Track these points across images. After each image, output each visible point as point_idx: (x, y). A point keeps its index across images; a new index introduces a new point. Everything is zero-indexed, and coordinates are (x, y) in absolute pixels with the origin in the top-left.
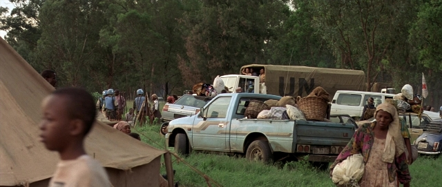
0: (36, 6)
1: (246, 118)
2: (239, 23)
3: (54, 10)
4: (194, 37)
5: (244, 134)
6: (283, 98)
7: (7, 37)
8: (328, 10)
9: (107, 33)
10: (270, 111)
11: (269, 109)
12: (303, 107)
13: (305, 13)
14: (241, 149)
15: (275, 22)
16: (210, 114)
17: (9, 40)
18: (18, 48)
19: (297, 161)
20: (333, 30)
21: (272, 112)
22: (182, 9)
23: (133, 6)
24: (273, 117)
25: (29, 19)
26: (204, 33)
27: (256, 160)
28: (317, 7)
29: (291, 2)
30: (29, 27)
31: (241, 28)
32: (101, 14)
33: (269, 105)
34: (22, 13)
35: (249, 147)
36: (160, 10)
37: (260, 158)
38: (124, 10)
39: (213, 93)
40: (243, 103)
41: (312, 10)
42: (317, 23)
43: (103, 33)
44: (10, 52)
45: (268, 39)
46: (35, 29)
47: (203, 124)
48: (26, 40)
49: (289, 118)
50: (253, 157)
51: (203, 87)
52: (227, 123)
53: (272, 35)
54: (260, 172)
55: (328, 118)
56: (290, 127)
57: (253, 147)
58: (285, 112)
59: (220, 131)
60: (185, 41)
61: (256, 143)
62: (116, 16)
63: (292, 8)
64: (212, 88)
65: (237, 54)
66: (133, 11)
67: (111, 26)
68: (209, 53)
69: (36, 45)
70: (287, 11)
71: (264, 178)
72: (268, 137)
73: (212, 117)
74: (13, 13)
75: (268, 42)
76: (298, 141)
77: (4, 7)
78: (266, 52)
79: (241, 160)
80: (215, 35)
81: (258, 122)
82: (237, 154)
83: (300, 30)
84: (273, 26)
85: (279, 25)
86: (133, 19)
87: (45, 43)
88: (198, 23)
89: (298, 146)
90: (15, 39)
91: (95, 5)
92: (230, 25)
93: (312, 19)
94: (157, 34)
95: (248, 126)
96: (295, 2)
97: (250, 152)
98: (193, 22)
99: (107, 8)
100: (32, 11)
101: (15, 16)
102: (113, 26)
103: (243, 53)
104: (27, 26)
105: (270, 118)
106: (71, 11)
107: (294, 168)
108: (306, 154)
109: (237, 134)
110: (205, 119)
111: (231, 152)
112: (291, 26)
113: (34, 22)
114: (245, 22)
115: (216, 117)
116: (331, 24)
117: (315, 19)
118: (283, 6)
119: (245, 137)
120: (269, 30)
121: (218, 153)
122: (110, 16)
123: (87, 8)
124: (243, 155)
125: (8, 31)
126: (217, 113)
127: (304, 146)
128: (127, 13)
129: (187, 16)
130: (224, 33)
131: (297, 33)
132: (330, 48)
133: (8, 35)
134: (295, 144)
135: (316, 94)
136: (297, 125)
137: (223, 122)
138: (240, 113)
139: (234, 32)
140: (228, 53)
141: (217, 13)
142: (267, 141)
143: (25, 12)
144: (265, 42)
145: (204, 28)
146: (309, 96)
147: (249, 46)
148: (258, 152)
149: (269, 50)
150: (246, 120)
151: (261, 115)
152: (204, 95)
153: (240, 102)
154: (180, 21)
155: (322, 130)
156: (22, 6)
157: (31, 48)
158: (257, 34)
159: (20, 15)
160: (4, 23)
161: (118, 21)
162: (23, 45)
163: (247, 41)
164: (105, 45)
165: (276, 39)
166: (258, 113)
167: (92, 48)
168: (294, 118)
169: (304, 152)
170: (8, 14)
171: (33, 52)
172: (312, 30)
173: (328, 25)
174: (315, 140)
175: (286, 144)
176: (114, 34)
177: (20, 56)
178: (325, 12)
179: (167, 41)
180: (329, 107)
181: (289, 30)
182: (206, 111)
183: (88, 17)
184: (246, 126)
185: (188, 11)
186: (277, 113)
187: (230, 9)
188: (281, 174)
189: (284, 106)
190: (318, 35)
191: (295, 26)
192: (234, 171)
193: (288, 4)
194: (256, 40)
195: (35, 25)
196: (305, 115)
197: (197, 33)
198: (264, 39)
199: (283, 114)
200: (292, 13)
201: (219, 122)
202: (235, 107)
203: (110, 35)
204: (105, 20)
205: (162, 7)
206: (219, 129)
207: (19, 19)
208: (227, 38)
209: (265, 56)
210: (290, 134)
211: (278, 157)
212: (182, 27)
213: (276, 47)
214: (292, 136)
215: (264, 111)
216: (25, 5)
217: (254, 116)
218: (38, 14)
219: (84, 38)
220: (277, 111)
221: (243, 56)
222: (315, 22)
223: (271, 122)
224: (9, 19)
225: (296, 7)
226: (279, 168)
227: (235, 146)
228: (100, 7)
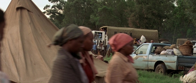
0: (62, 4)
1: (155, 54)
2: (152, 12)
3: (70, 6)
4: (132, 18)
5: (154, 61)
6: (172, 46)
7: (50, 18)
8: (192, 6)
9: (94, 16)
10: (166, 51)
11: (166, 50)
12: (181, 50)
13: (182, 7)
14: (153, 68)
15: (168, 11)
16: (139, 52)
17: (50, 19)
18: (55, 23)
19: (178, 73)
20: (195, 15)
21: (167, 51)
22: (127, 6)
23: (105, 4)
24: (168, 54)
25: (59, 10)
26: (136, 16)
27: (160, 73)
28: (187, 4)
29: (175, 2)
30: (59, 13)
31: (153, 14)
32: (91, 8)
33: (166, 48)
34: (56, 8)
35: (157, 67)
36: (117, 6)
37: (161, 72)
38: (101, 6)
39: (140, 43)
40: (154, 47)
41: (185, 6)
42: (187, 12)
43: (92, 16)
44: (52, 24)
45: (165, 19)
46: (62, 14)
47: (136, 57)
48: (58, 20)
49: (174, 54)
50: (158, 71)
51: (136, 40)
52: (147, 56)
53: (167, 17)
54: (161, 78)
55: (192, 54)
56: (175, 58)
57: (159, 67)
58: (173, 52)
59: (143, 60)
60: (128, 20)
61: (160, 65)
62: (97, 9)
63: (176, 5)
64: (140, 41)
65: (151, 26)
66: (105, 6)
67: (95, 13)
68: (138, 25)
69: (62, 21)
70: (173, 6)
71: (163, 81)
72: (165, 63)
73: (140, 54)
74: (52, 7)
75: (165, 20)
76: (179, 65)
77: (49, 5)
78: (164, 25)
79: (153, 73)
80: (141, 17)
81: (161, 56)
82: (151, 70)
83: (180, 15)
84: (167, 13)
85: (170, 13)
86: (105, 10)
87: (66, 21)
88: (134, 12)
89: (179, 67)
90: (53, 19)
91: (88, 4)
92: (148, 13)
93: (185, 10)
94: (116, 17)
95: (156, 58)
96: (177, 3)
97: (157, 69)
98: (132, 11)
99: (93, 5)
100: (60, 7)
101: (53, 9)
102: (96, 13)
103: (154, 25)
104: (58, 13)
105: (166, 54)
106: (77, 7)
107: (177, 77)
108: (182, 71)
109: (151, 61)
110: (137, 54)
111: (148, 70)
112: (176, 13)
113: (61, 12)
114: (155, 11)
115: (142, 54)
116: (194, 12)
117: (186, 10)
118: (172, 4)
119: (155, 63)
120: (166, 15)
121: (142, 70)
122: (95, 9)
123: (84, 5)
124: (154, 71)
125: (50, 15)
126: (142, 52)
127: (181, 67)
128: (102, 8)
129: (129, 9)
130: (145, 16)
131: (178, 16)
132: (193, 23)
133: (50, 17)
134: (177, 66)
135: (187, 44)
136: (178, 58)
137: (145, 56)
138: (153, 52)
139: (150, 16)
140: (147, 25)
141: (142, 7)
142: (165, 65)
143: (58, 7)
144: (164, 20)
145: (137, 14)
146: (184, 44)
147: (156, 22)
148: (161, 70)
149: (165, 24)
150: (155, 55)
151: (162, 53)
152: (136, 44)
153: (152, 47)
154: (126, 11)
155: (189, 60)
156: (56, 5)
157: (60, 23)
158: (160, 17)
159: (55, 9)
160: (48, 12)
161: (98, 11)
162: (57, 21)
163: (156, 20)
164: (92, 22)
165: (168, 19)
166: (161, 52)
167: (87, 23)
168: (177, 54)
169: (181, 70)
170: (50, 8)
171: (61, 24)
172: (185, 15)
173: (192, 12)
174: (186, 64)
175: (174, 66)
176: (97, 17)
177: (56, 26)
178: (191, 7)
179: (120, 20)
180: (193, 49)
181: (175, 15)
182: (137, 51)
183: (85, 9)
184: (155, 58)
185: (129, 6)
186: (169, 52)
187: (148, 6)
188: (171, 79)
189: (172, 49)
190: (188, 17)
191: (177, 13)
192: (150, 78)
193: (174, 3)
194: (160, 20)
195: (62, 13)
196: (182, 53)
197: (133, 16)
198: (163, 19)
199: (172, 53)
200: (176, 7)
201: (143, 56)
202: (150, 49)
203: (95, 17)
204: (93, 10)
205: (118, 5)
206: (143, 59)
207: (55, 10)
208: (147, 18)
209: (164, 27)
210: (175, 62)
211: (169, 72)
212: (127, 14)
213: (169, 22)
214: (176, 62)
215: (163, 51)
216: (57, 4)
217: (159, 53)
218: (63, 8)
219: (83, 18)
220: (169, 51)
221: (154, 26)
222: (186, 11)
223: (166, 56)
224: (50, 10)
225: (178, 5)
226: (170, 77)
227: (150, 66)
228: (91, 5)
